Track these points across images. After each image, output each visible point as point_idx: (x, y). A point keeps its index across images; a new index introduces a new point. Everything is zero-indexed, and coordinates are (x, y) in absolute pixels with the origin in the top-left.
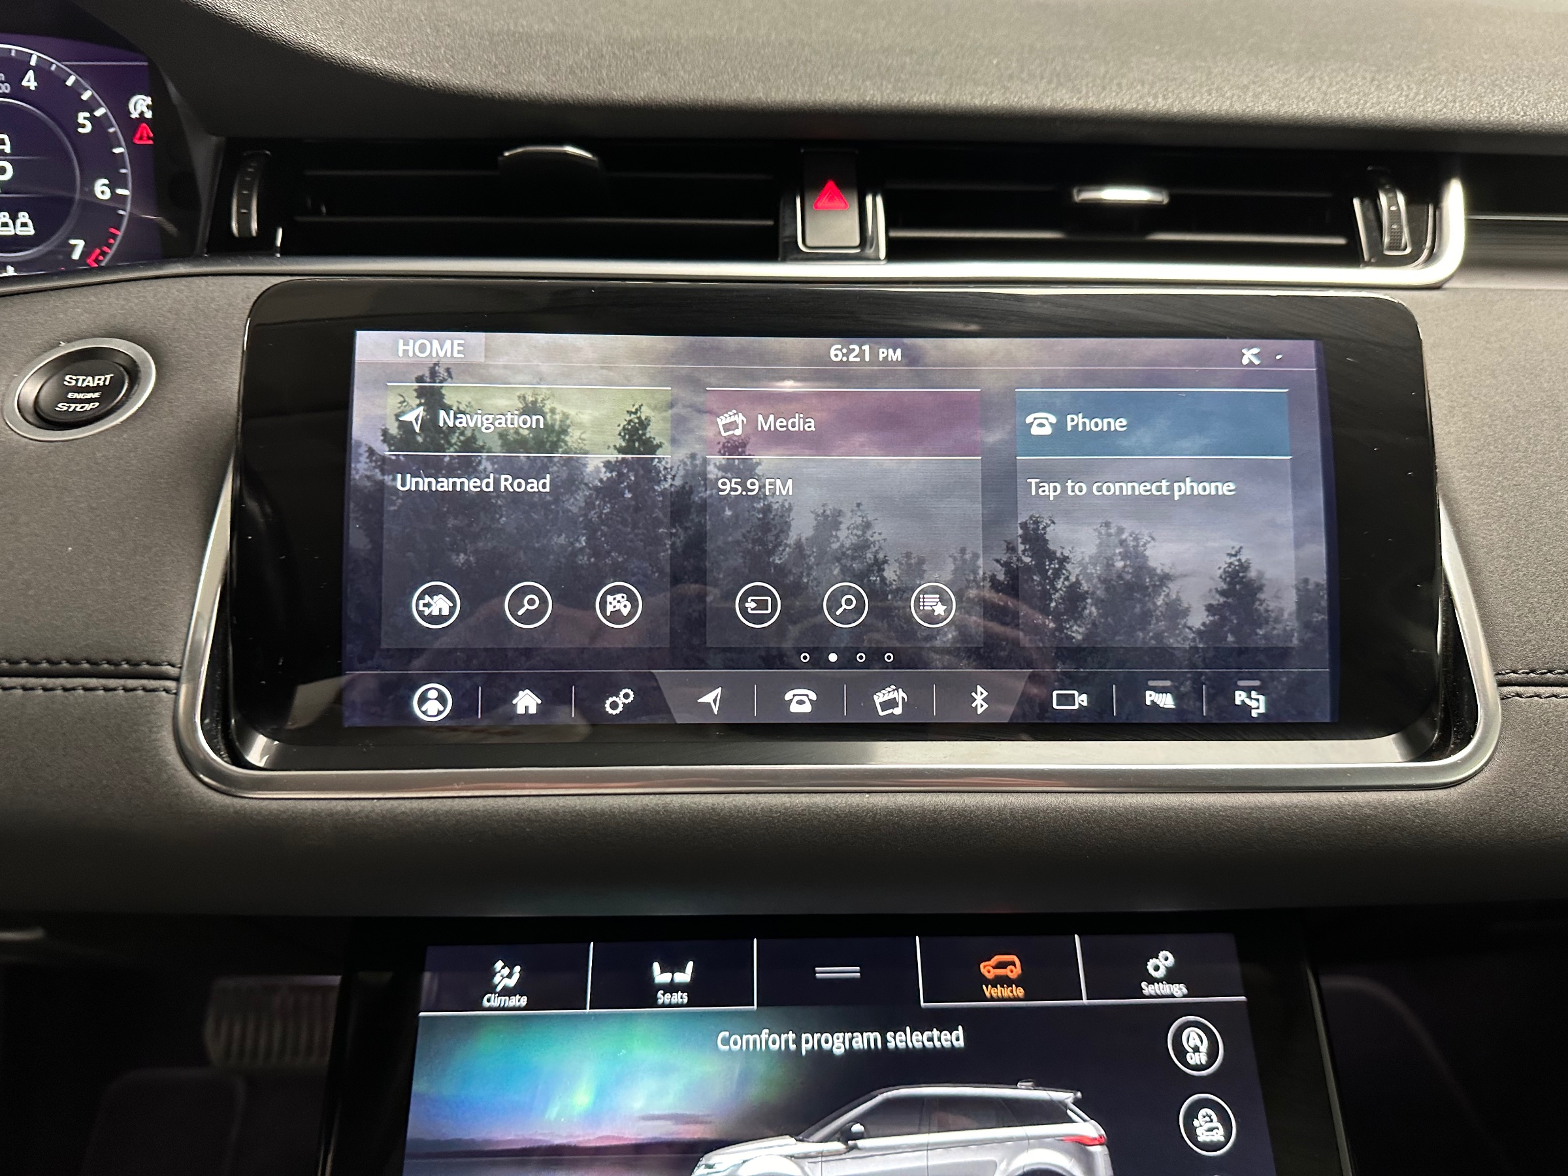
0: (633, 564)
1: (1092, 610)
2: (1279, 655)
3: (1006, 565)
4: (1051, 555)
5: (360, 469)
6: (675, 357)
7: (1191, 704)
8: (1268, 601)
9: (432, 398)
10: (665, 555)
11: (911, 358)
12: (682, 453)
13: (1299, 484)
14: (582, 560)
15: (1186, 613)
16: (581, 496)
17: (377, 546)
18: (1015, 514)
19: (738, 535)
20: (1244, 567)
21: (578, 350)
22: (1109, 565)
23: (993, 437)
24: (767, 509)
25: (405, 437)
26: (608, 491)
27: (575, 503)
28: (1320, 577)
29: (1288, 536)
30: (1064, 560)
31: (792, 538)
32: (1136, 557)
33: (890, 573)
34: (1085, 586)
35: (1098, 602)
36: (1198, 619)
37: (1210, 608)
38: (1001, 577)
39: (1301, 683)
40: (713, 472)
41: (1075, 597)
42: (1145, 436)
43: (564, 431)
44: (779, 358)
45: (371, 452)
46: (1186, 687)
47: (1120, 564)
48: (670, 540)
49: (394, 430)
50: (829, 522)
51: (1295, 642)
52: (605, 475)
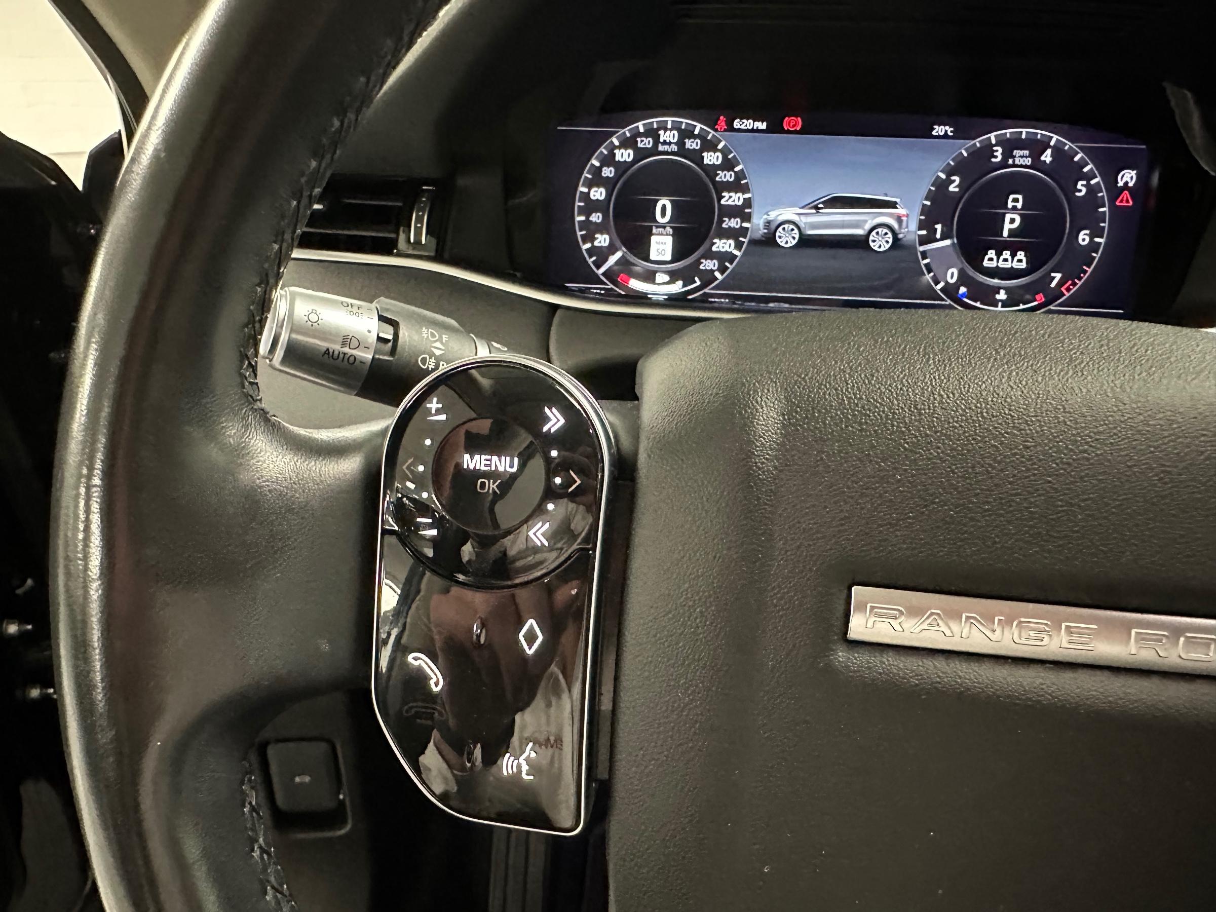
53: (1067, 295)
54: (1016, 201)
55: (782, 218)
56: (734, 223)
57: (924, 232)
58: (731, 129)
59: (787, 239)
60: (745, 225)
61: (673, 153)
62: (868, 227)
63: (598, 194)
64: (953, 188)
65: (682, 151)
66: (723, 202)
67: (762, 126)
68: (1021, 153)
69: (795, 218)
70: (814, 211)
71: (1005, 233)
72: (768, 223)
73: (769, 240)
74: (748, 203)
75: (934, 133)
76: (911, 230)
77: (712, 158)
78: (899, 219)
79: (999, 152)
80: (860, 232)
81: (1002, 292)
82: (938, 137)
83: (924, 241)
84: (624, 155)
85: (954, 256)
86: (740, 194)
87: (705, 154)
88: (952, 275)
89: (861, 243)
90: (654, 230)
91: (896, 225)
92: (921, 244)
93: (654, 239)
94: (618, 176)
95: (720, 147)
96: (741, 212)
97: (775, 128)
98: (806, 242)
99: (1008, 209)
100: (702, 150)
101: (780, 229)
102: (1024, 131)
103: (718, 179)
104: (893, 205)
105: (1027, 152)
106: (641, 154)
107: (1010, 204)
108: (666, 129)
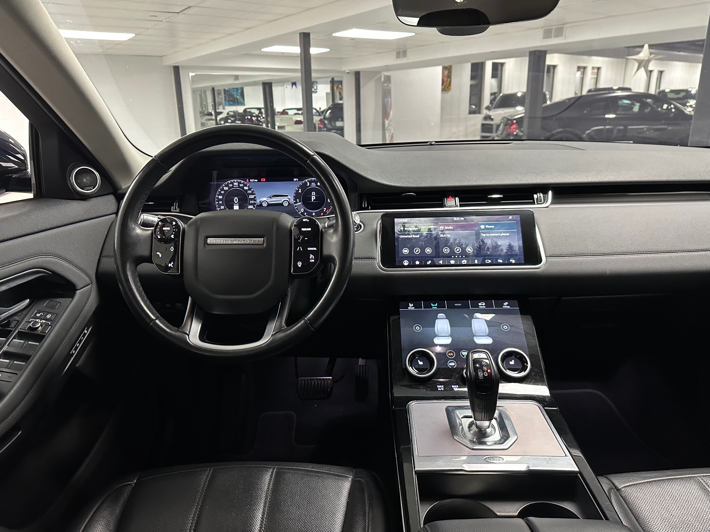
0: (430, 246)
1: (491, 250)
2: (516, 255)
3: (479, 245)
4: (485, 243)
5: (396, 235)
6: (434, 220)
7: (504, 262)
8: (514, 248)
9: (404, 227)
10: (434, 244)
11: (465, 219)
12: (436, 232)
13: (518, 233)
14: (423, 245)
15: (503, 250)
16: (423, 237)
17: (398, 244)
18: (480, 238)
19: (443, 242)
20: (511, 244)
21: (421, 220)
22: (493, 244)
23: (477, 229)
24: (447, 238)
25: (401, 231)
26: (426, 237)
27: (422, 238)
28: (522, 245)
29: (517, 240)
30: (487, 244)
31: (450, 242)
32: (496, 243)
33: (464, 246)
34: (490, 247)
35: (491, 249)
36: (505, 251)
37: (506, 249)
38: (478, 246)
39: (519, 258)
40: (439, 234)
41: (488, 248)
42: (496, 228)
43: (420, 230)
44: (447, 220)
45: (397, 233)
46: (504, 259)
47: (494, 244)
48: (435, 243)
49: (399, 230)
50: (455, 240)
51: (518, 253)
52: (426, 235)
53: (328, 213)
54: (314, 193)
55: (263, 200)
56: (253, 202)
57: (295, 201)
58: (250, 181)
59: (265, 205)
60: (255, 202)
61: (237, 187)
62: (282, 201)
63: (220, 197)
64: (300, 192)
65: (239, 187)
66: (250, 197)
67: (256, 181)
68: (313, 183)
69: (266, 200)
70: (270, 198)
71: (312, 201)
72: (260, 201)
73: (261, 205)
74: (255, 197)
75: (294, 180)
76: (292, 201)
77: (246, 188)
78: (289, 199)
79: (308, 183)
80: (281, 202)
81: (314, 213)
82: (295, 181)
83: (295, 203)
84: (226, 188)
85: (302, 206)
86: (253, 195)
87: (244, 187)
88: (302, 210)
89: (282, 204)
90: (234, 204)
91: (289, 200)
92: (295, 204)
93: (234, 206)
94: (225, 193)
95: (248, 185)
96: (254, 199)
97: (259, 181)
98: (269, 205)
99: (312, 195)
100: (244, 186)
101: (263, 202)
102: (313, 179)
103: (248, 192)
104: (287, 196)
105: (314, 183)
106: (230, 188)
107: (313, 194)
108: (235, 182)
